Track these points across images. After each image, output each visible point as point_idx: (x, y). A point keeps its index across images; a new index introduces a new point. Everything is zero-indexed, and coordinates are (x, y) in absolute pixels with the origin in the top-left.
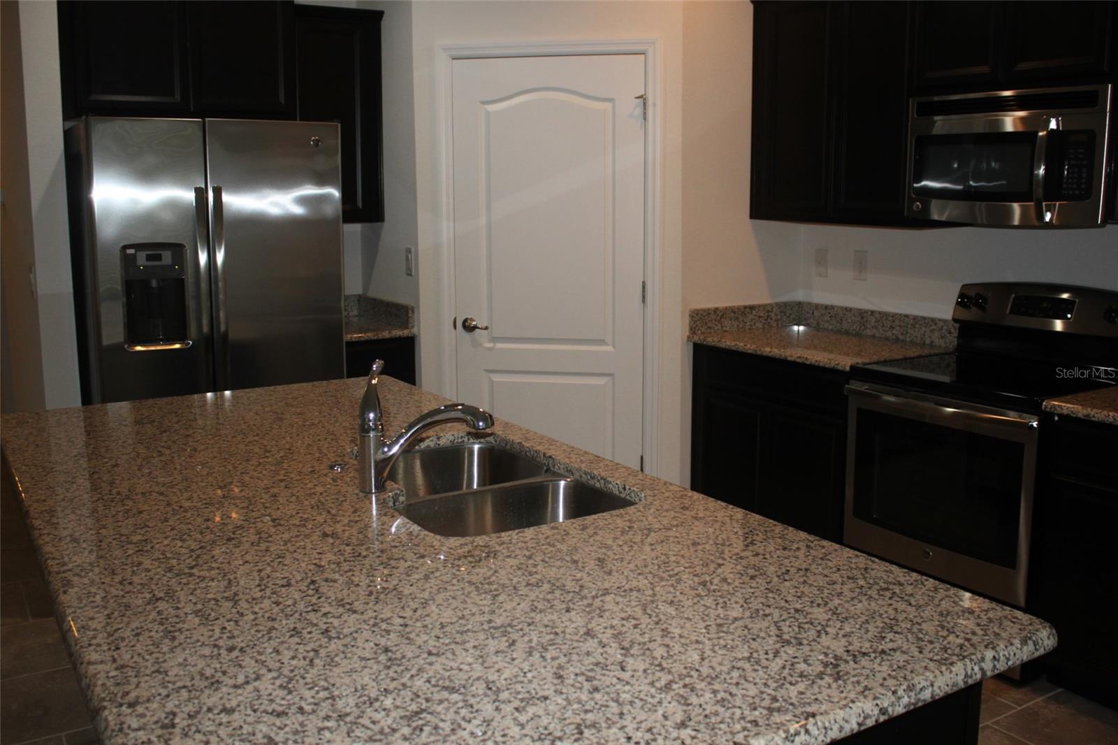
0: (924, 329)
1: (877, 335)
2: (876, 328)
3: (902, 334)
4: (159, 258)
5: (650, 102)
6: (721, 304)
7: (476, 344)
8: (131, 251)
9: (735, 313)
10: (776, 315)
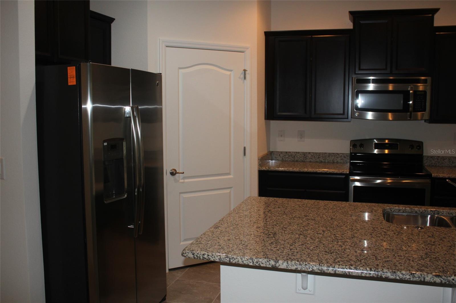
0: (333, 157)
2: (312, 158)
7: (176, 181)
8: (106, 144)
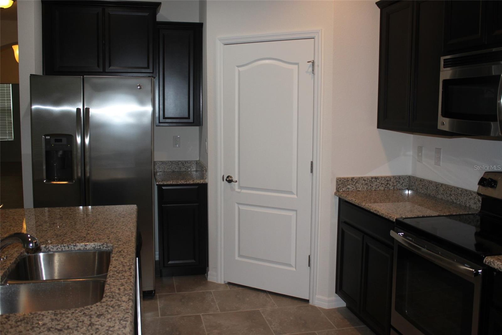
0: (466, 197)
1: (443, 198)
2: (443, 194)
3: (455, 199)
4: (60, 141)
5: (316, 64)
7: (233, 189)
8: (49, 137)
9: (365, 181)
10: (394, 183)
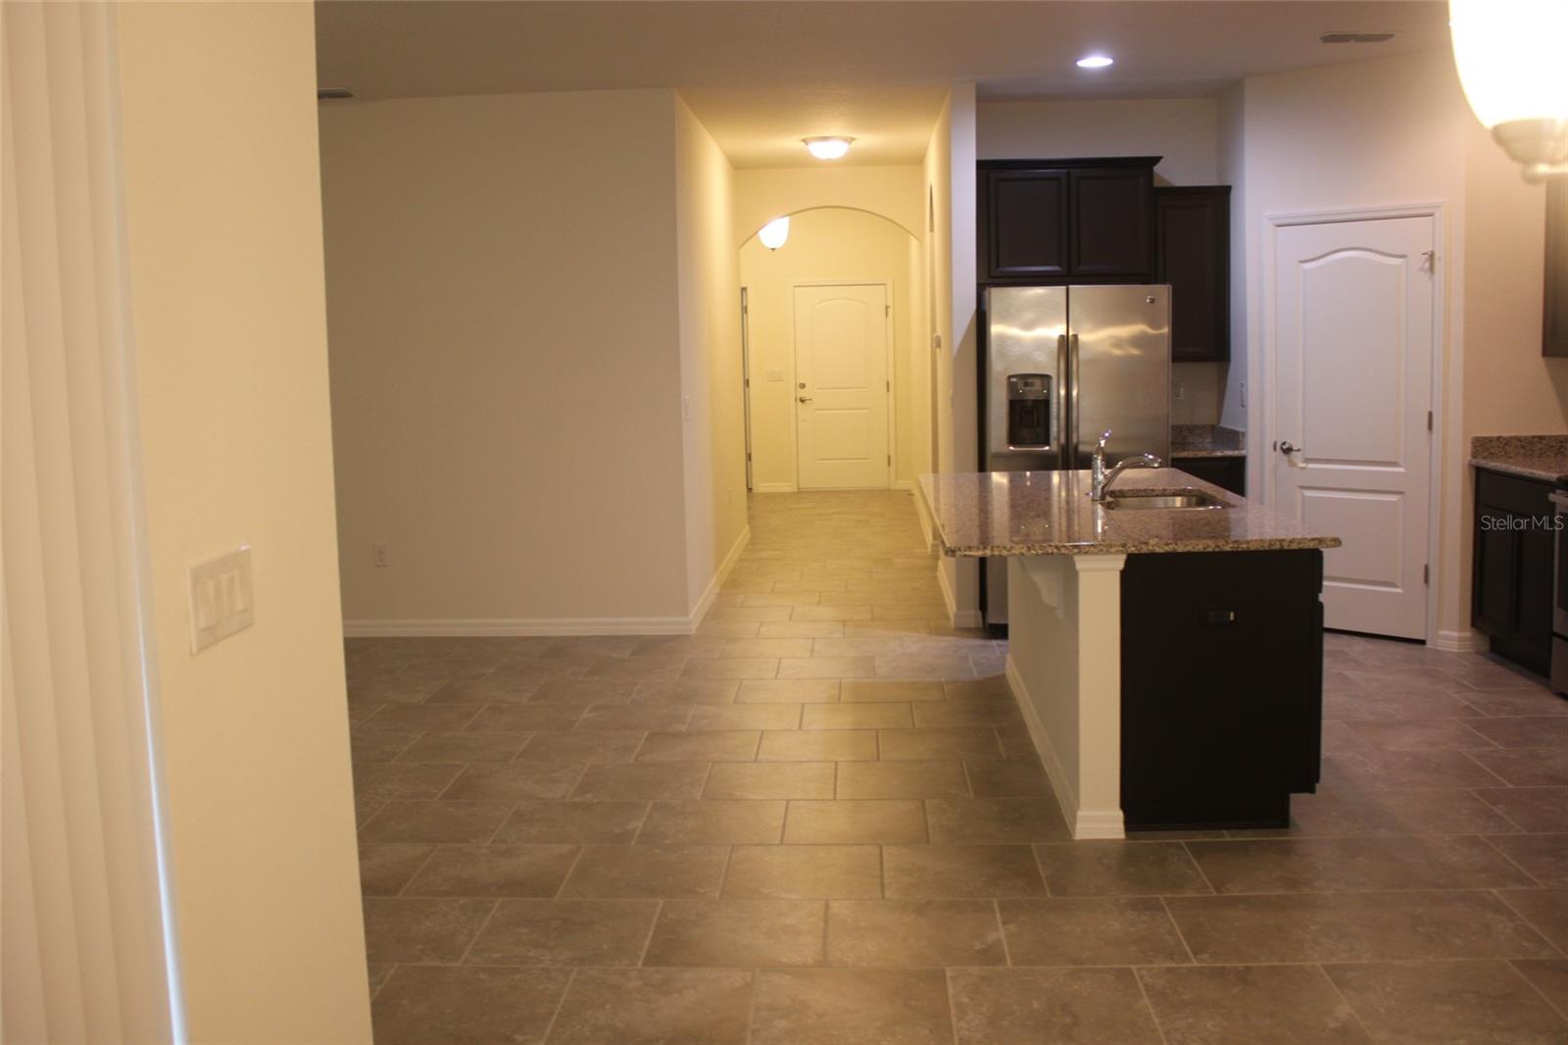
4: (1033, 384)
5: (1436, 257)
6: (1506, 434)
7: (1292, 464)
8: (1014, 380)
